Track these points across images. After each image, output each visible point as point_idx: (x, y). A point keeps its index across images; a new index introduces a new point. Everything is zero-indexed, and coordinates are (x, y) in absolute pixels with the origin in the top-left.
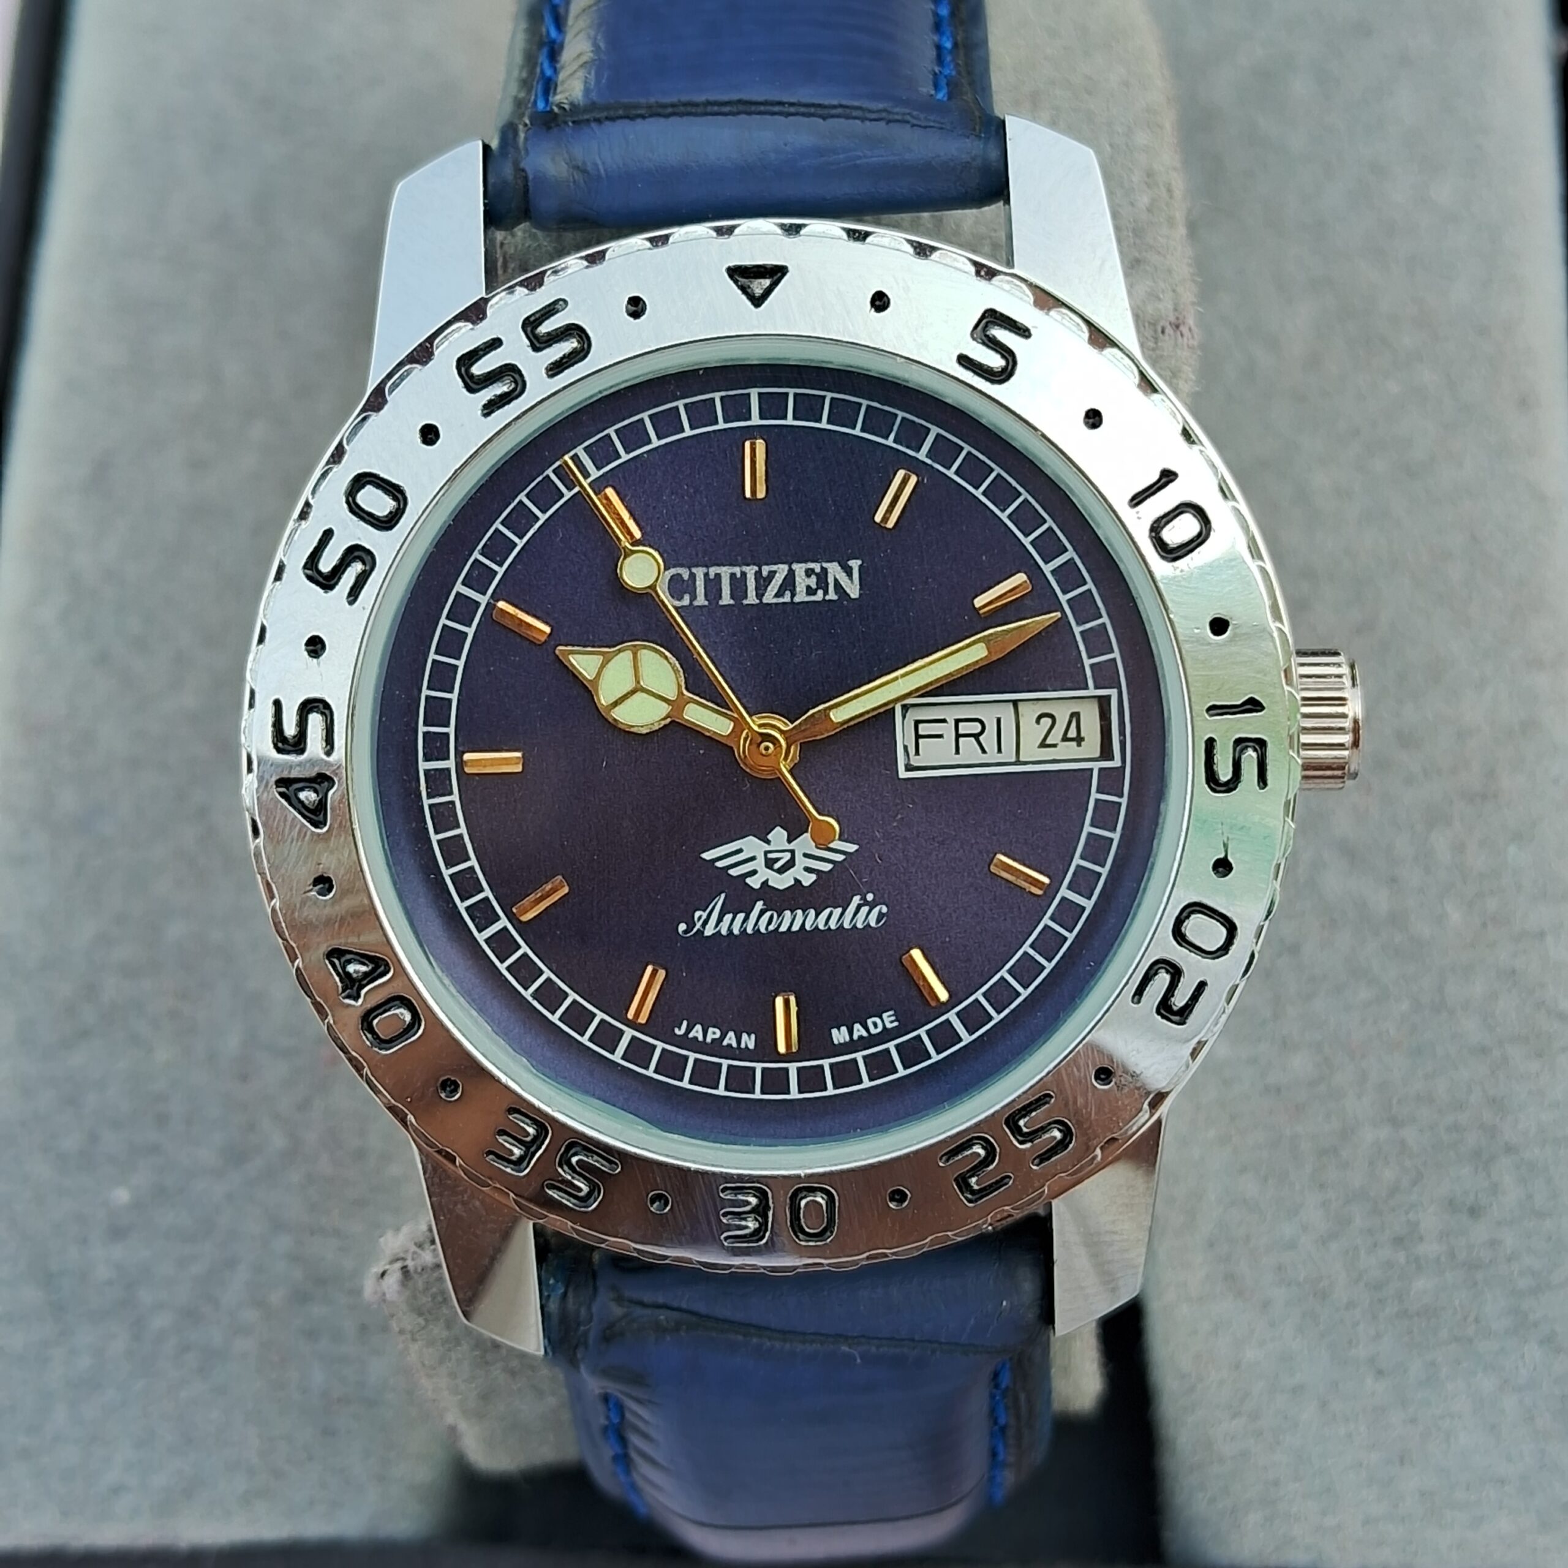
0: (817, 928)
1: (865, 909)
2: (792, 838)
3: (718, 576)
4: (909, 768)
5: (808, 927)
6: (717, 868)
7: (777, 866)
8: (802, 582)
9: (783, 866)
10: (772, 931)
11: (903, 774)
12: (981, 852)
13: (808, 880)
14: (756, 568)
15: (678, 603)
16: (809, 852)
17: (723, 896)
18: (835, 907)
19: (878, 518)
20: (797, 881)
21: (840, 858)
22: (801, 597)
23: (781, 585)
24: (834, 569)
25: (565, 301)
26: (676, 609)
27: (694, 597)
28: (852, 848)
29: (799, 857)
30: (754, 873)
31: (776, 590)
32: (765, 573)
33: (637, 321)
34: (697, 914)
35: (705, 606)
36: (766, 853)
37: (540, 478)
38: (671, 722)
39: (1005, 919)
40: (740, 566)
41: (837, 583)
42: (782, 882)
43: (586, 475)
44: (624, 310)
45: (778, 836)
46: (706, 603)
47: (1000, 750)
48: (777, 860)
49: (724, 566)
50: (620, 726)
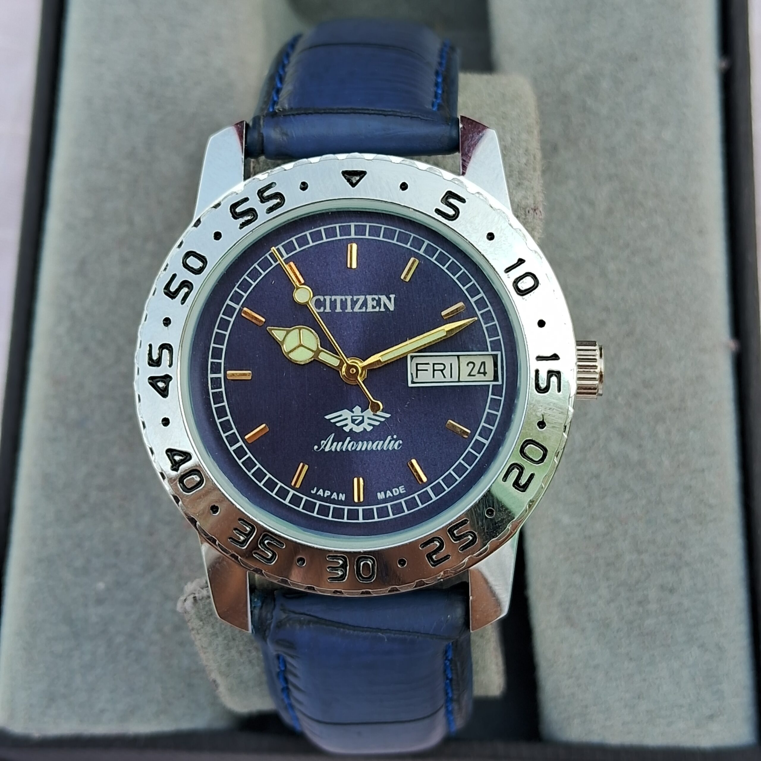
0: (372, 449)
1: (393, 442)
2: (363, 410)
3: (335, 300)
4: (413, 382)
5: (369, 449)
6: (331, 422)
7: (356, 422)
8: (370, 303)
9: (359, 423)
10: (353, 450)
11: (410, 385)
12: (442, 419)
13: (369, 428)
14: (351, 297)
15: (318, 311)
16: (370, 417)
17: (333, 435)
18: (380, 441)
19: (402, 277)
20: (365, 429)
21: (383, 420)
22: (370, 309)
23: (362, 304)
24: (384, 298)
25: (275, 183)
26: (318, 313)
27: (325, 308)
28: (388, 416)
29: (366, 419)
30: (346, 425)
31: (359, 307)
32: (355, 299)
33: (304, 192)
34: (322, 442)
35: (330, 312)
36: (352, 417)
37: (263, 258)
38: (314, 360)
39: (451, 448)
40: (345, 295)
41: (385, 305)
42: (358, 429)
43: (282, 256)
44: (299, 187)
45: (357, 410)
46: (330, 311)
47: (451, 377)
48: (356, 420)
49: (338, 295)
50: (292, 361)
